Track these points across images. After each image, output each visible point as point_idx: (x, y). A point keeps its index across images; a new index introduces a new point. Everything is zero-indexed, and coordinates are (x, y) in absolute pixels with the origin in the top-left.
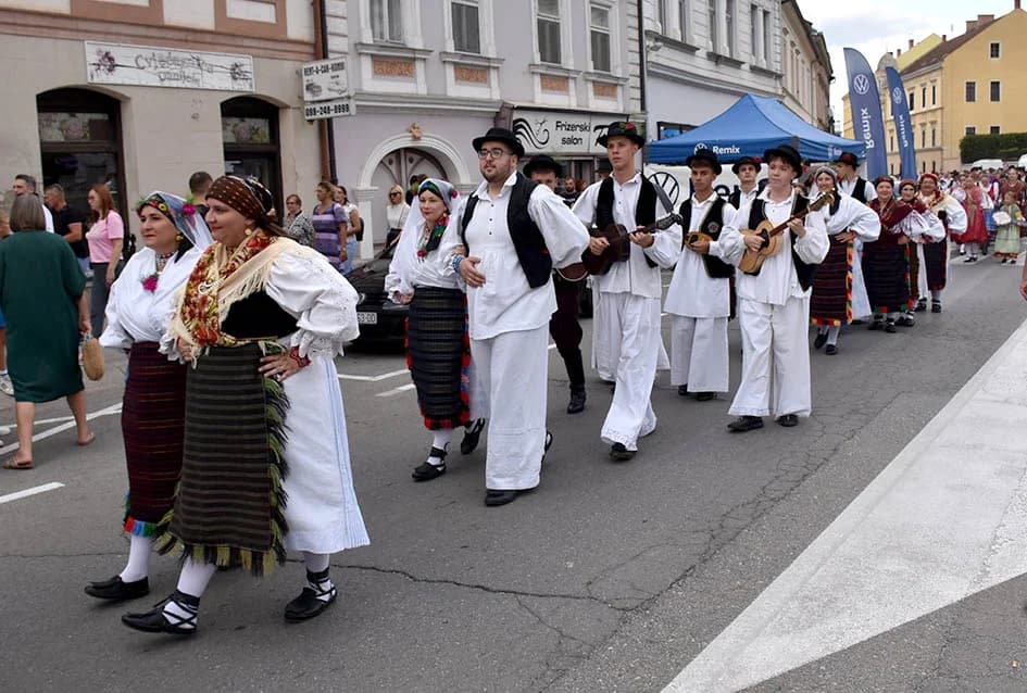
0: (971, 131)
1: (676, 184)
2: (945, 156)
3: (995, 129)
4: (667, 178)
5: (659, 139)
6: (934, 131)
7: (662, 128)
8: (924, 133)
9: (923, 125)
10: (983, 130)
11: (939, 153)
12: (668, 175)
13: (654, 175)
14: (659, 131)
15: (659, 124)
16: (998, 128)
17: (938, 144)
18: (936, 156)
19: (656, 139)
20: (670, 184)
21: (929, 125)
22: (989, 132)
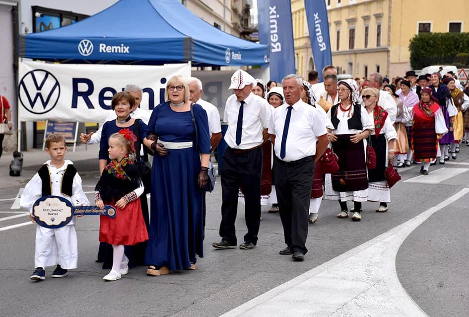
0: (424, 28)
1: (57, 84)
2: (392, 60)
3: (455, 26)
4: (46, 77)
5: (34, 31)
6: (379, 27)
7: (38, 14)
8: (367, 29)
9: (366, 18)
10: (440, 27)
11: (385, 55)
12: (48, 73)
13: (32, 73)
14: (34, 17)
15: (35, 9)
16: (459, 24)
17: (383, 43)
18: (380, 59)
19: (30, 31)
20: (50, 83)
21: (373, 19)
22: (447, 30)
